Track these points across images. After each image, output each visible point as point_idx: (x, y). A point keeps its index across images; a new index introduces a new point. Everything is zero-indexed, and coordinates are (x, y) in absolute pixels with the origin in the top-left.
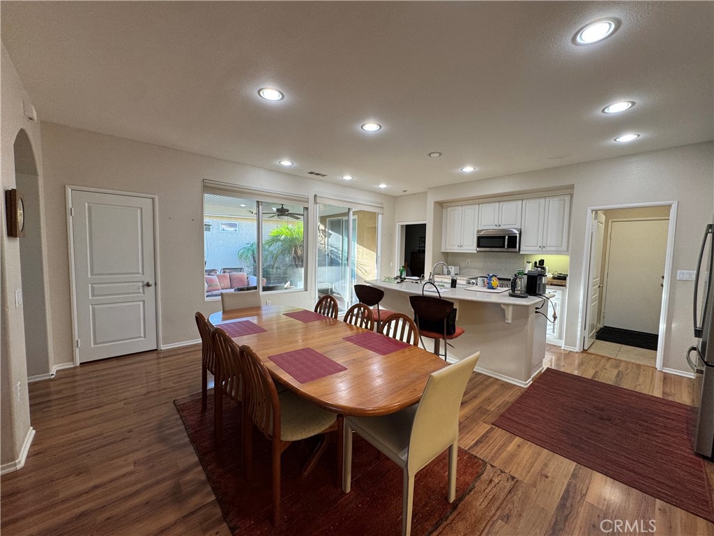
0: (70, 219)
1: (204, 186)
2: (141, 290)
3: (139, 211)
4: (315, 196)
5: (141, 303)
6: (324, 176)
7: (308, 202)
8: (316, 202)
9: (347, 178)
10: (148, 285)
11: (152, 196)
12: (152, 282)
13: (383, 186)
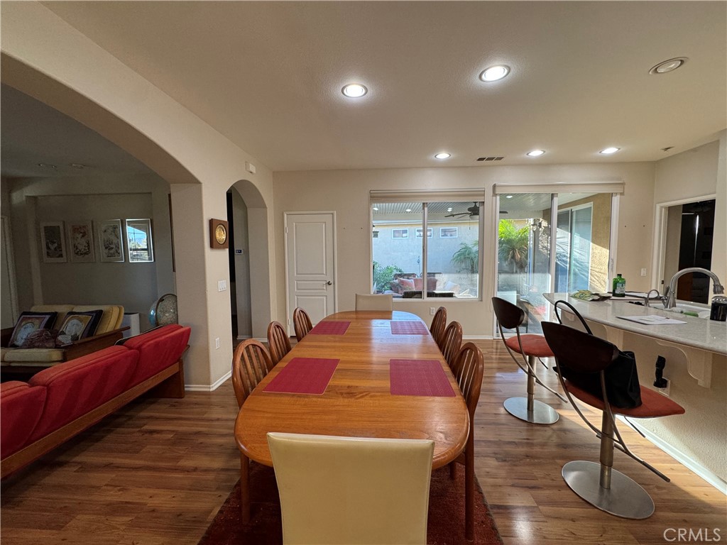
0: (286, 235)
1: (371, 197)
2: (325, 288)
3: (324, 225)
4: (494, 186)
5: (325, 298)
6: (500, 159)
7: (484, 195)
8: (495, 194)
9: (536, 153)
10: (329, 284)
11: (331, 212)
12: (332, 282)
13: (610, 151)
